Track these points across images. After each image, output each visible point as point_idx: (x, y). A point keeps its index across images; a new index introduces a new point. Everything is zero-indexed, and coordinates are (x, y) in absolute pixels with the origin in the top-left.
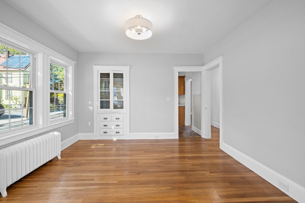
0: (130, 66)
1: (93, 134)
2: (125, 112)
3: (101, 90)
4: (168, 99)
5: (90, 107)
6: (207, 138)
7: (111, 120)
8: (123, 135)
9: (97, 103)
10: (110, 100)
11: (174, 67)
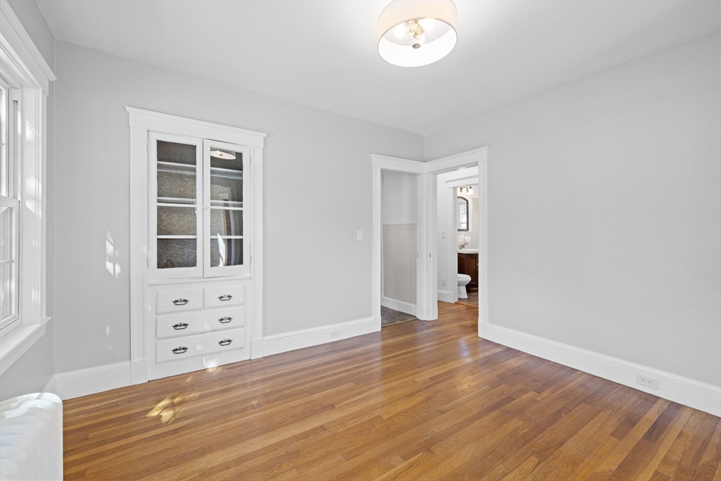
0: (265, 135)
1: (127, 363)
2: (248, 275)
3: (159, 201)
4: (360, 235)
5: (109, 266)
6: (432, 319)
7: (200, 306)
8: (242, 348)
9: (145, 249)
10: (199, 237)
11: (372, 155)
